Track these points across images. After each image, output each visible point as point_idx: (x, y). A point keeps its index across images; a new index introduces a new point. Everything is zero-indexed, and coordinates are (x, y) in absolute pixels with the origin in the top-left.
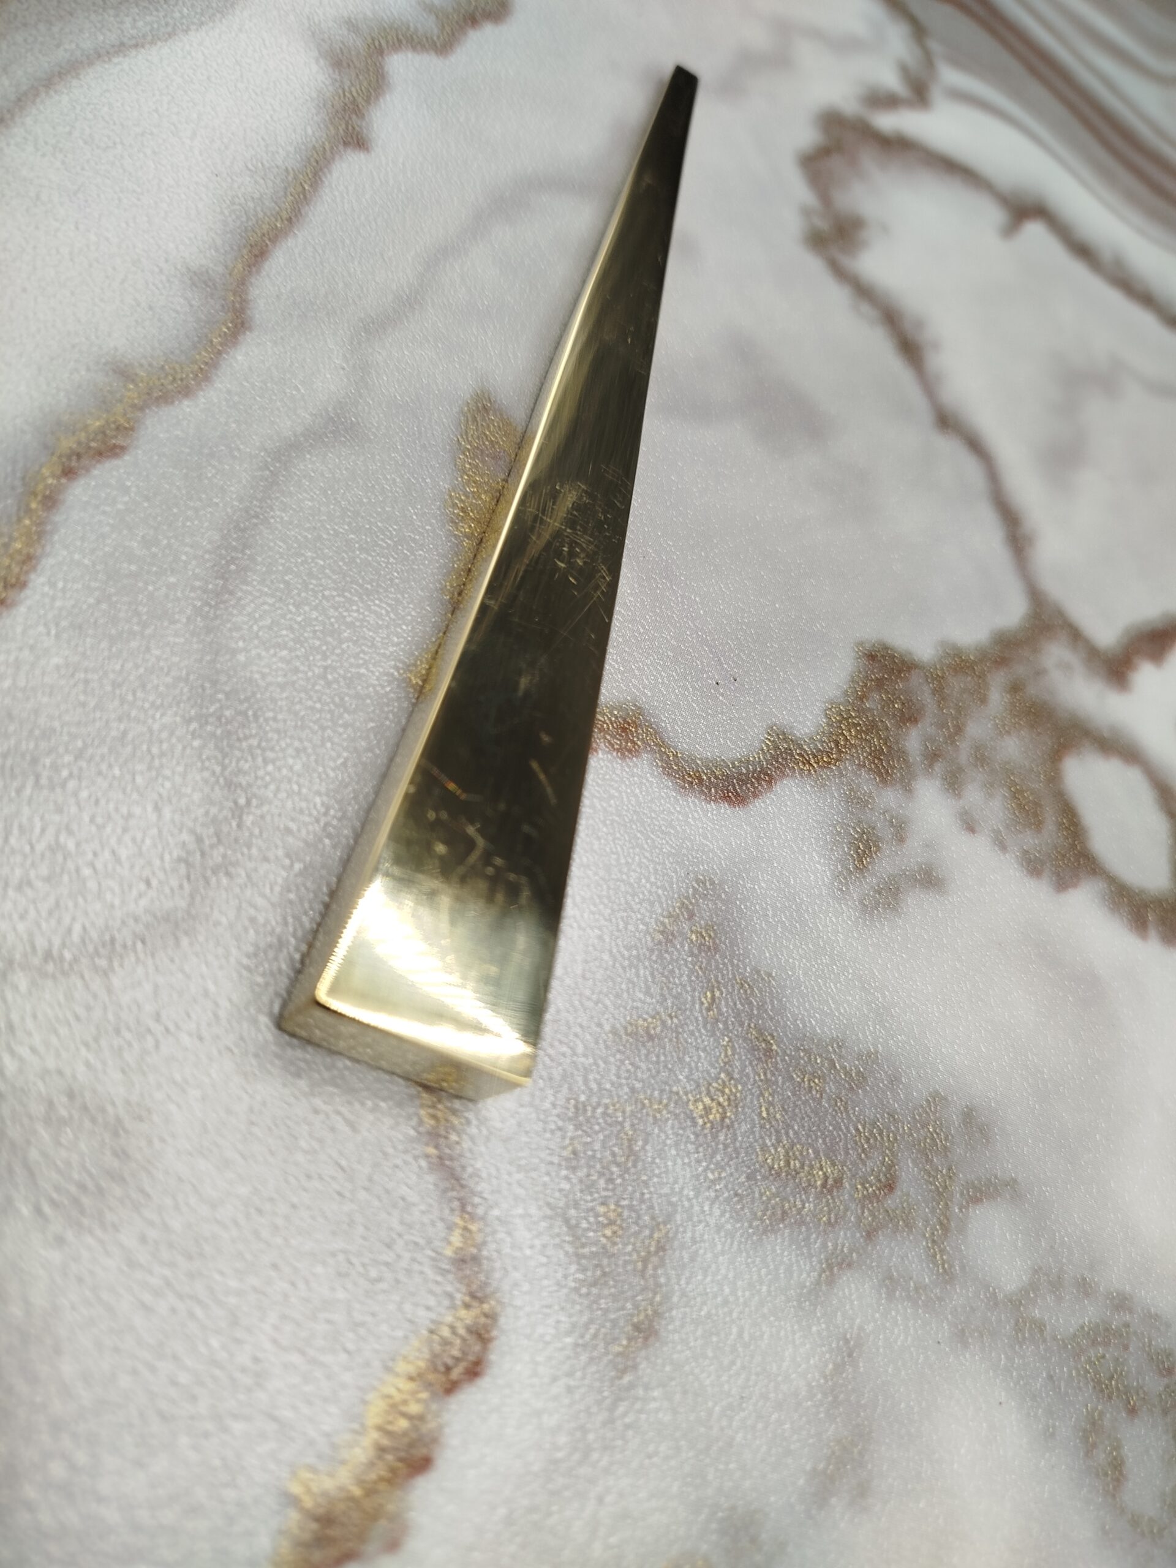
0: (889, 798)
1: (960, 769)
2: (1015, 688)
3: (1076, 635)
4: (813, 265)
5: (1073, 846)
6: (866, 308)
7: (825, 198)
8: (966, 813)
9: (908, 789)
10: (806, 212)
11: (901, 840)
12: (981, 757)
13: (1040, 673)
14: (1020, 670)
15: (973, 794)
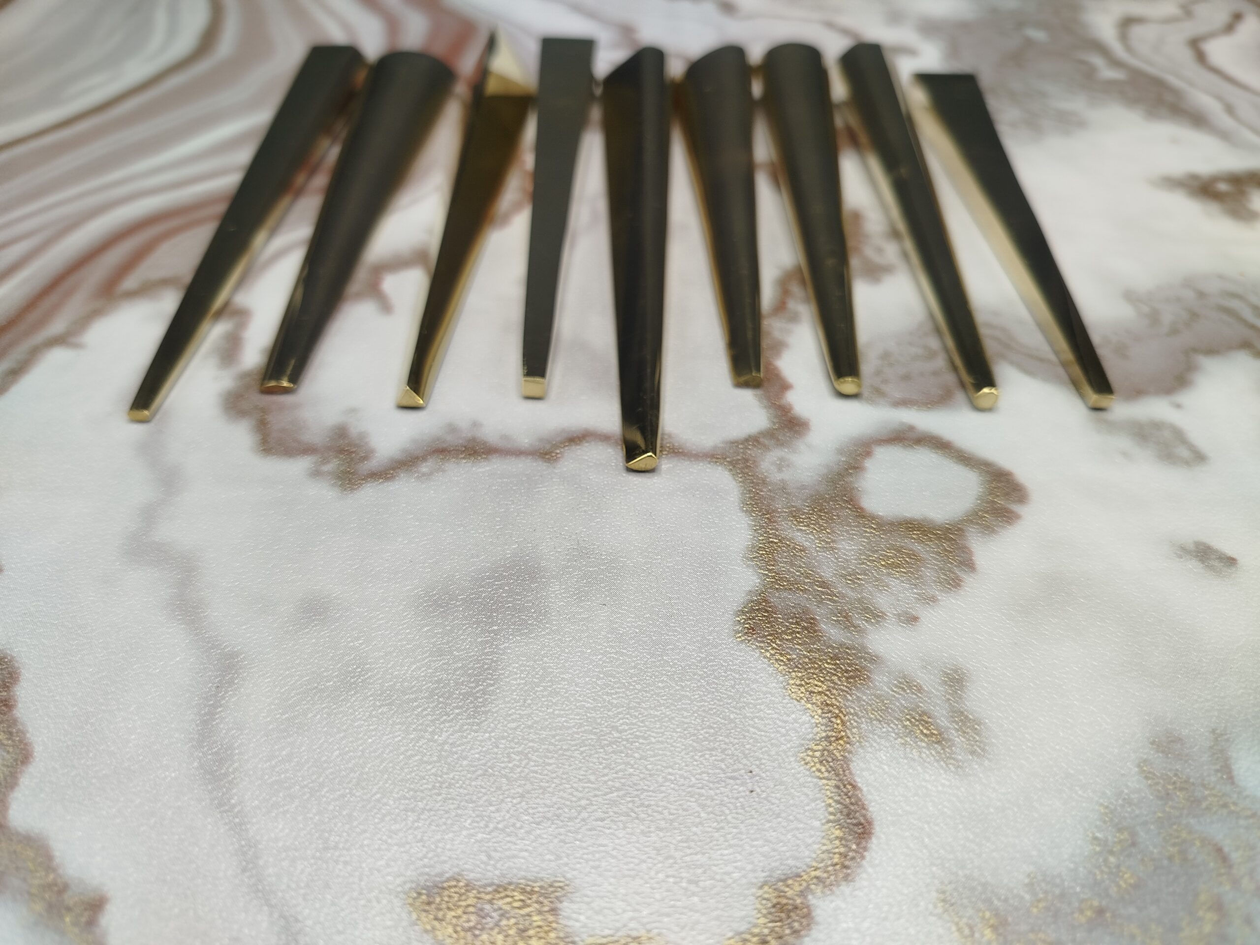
0: (881, 681)
1: (860, 601)
2: (795, 515)
3: (754, 440)
4: (369, 493)
5: (939, 538)
6: (424, 468)
7: (307, 450)
8: (899, 615)
9: (874, 659)
10: (316, 474)
11: (920, 689)
12: (852, 577)
13: (783, 488)
14: (779, 505)
15: (882, 601)
